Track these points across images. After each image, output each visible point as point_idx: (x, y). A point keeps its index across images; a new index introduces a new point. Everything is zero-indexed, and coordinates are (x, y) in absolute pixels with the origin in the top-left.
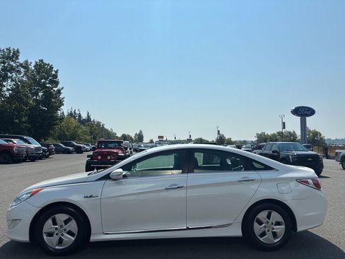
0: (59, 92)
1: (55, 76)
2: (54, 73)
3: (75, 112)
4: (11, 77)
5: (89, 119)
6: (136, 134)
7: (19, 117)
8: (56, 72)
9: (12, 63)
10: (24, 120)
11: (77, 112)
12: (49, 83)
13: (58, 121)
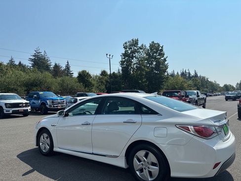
0: (165, 60)
1: (162, 50)
2: (160, 48)
3: (185, 71)
4: (135, 57)
5: (196, 75)
6: (238, 84)
7: (141, 79)
8: (162, 47)
9: (135, 48)
10: (144, 81)
11: (187, 71)
12: (158, 56)
13: (165, 79)
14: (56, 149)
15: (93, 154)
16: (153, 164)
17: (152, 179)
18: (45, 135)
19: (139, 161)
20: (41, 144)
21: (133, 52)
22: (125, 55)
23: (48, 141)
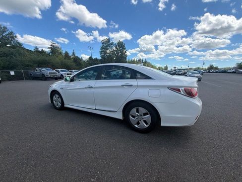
9: (108, 44)
14: (66, 106)
15: (95, 109)
16: (145, 114)
17: (148, 125)
18: (57, 96)
19: (134, 117)
20: (54, 102)
21: (107, 46)
22: (102, 48)
23: (60, 100)
